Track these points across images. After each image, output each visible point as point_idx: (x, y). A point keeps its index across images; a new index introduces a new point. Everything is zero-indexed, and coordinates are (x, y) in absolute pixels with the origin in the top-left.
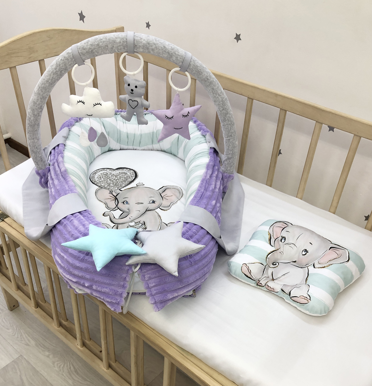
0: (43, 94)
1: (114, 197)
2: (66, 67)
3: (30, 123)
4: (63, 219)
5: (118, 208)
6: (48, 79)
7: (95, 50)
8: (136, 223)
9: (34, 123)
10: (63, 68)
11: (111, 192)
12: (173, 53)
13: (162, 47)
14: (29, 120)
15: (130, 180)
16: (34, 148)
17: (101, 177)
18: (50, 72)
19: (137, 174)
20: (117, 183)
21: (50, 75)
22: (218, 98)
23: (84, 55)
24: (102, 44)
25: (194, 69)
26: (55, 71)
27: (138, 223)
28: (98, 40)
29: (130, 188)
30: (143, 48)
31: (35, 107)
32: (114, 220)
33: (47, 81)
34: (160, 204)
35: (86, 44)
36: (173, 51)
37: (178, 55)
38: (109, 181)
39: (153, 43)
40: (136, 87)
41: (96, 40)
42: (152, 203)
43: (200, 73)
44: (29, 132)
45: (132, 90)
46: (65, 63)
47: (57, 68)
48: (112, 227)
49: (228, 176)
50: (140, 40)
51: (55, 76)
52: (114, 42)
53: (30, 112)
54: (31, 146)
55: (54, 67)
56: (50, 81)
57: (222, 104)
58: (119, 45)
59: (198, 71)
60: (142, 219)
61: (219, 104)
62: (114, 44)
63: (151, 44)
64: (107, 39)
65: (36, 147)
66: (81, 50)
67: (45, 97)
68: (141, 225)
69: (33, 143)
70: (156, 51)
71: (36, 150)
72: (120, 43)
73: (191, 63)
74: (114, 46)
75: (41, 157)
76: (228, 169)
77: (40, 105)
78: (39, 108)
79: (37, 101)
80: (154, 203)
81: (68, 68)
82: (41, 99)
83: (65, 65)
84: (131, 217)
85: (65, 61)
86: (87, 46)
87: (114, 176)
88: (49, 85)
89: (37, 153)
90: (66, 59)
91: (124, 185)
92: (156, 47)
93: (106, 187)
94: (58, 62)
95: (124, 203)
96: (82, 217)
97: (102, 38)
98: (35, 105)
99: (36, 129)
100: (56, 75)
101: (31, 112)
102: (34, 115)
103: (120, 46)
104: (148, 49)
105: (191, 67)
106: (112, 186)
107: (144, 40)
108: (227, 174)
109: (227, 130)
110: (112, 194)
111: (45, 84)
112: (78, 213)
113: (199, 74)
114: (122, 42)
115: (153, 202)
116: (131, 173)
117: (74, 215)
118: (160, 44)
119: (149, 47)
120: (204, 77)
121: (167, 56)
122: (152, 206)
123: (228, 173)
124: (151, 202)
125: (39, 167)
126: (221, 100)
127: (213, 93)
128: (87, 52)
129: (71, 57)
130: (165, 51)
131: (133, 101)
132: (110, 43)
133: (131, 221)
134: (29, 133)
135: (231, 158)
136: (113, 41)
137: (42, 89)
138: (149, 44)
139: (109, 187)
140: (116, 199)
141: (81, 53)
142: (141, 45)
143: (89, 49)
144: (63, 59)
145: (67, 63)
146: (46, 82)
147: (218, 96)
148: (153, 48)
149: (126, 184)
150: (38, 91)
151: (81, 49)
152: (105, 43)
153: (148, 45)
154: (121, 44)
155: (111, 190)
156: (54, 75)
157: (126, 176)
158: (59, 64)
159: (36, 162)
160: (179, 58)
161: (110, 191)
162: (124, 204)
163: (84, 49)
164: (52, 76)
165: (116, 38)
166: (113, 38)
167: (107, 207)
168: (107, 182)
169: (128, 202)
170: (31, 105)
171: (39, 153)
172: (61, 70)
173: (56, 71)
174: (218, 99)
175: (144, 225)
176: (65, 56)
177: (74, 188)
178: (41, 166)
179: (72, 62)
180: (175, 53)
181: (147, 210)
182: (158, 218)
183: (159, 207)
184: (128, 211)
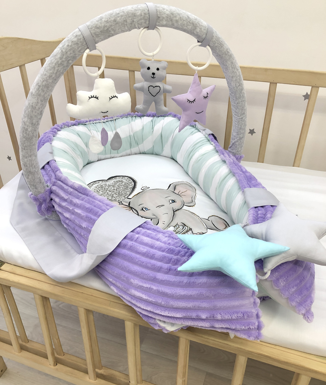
0: (44, 95)
1: (128, 207)
2: (75, 54)
3: (27, 136)
4: (123, 240)
6: (51, 73)
7: (111, 28)
8: (175, 226)
9: (32, 135)
10: (71, 57)
11: (121, 203)
12: (197, 24)
13: (186, 17)
14: (25, 132)
15: (131, 186)
16: (31, 168)
17: (98, 191)
18: (54, 65)
19: (133, 180)
20: (119, 192)
21: (54, 68)
22: (236, 72)
23: (97, 36)
24: (120, 19)
25: (216, 41)
26: (61, 61)
27: (177, 226)
28: (114, 14)
29: (136, 194)
30: (166, 21)
31: (34, 113)
33: (50, 77)
34: (182, 202)
35: (100, 22)
36: (197, 22)
37: (201, 26)
38: (110, 193)
39: (177, 13)
40: (158, 69)
41: (112, 15)
42: (173, 202)
43: (222, 45)
44: (26, 148)
45: (153, 74)
46: (74, 49)
47: (63, 57)
49: (239, 157)
50: (162, 11)
51: (60, 68)
52: (134, 15)
53: (27, 121)
54: (28, 166)
55: (59, 56)
56: (53, 76)
57: (239, 79)
58: (139, 18)
59: (219, 44)
60: (178, 221)
61: (236, 80)
62: (135, 17)
63: (174, 15)
64: (125, 12)
65: (33, 166)
66: (94, 30)
67: (46, 98)
69: (30, 161)
70: (180, 22)
71: (35, 169)
72: (141, 15)
73: (214, 34)
74: (135, 20)
75: (39, 178)
76: (239, 150)
77: (40, 110)
78: (38, 113)
79: (36, 105)
80: (174, 202)
81: (77, 55)
82: (42, 101)
83: (74, 52)
84: (164, 222)
85: (73, 46)
86: (101, 23)
87: (111, 187)
88: (52, 82)
89: (35, 173)
90: (74, 44)
91: (128, 193)
92: (180, 18)
93: (110, 199)
94: (64, 49)
95: (142, 209)
97: (118, 12)
98: (34, 111)
99: (33, 143)
100: (62, 67)
101: (29, 120)
102: (32, 124)
103: (141, 19)
104: (171, 20)
105: (214, 40)
106: (117, 197)
107: (167, 10)
108: (238, 156)
109: (241, 107)
110: (122, 204)
111: (47, 81)
113: (221, 47)
114: (143, 14)
116: (126, 180)
118: (183, 13)
119: (173, 18)
120: (225, 50)
121: (191, 28)
123: (238, 154)
124: (171, 202)
125: (37, 191)
126: (238, 75)
127: (232, 68)
128: (101, 31)
129: (82, 40)
130: (190, 22)
131: (154, 87)
132: (129, 17)
134: (24, 149)
135: (242, 137)
136: (132, 14)
137: (43, 87)
138: (172, 14)
139: (114, 199)
140: (132, 208)
141: (95, 33)
142: (164, 16)
143: (104, 28)
144: (70, 44)
145: (77, 48)
146: (48, 78)
147: (236, 70)
148: (177, 19)
149: (130, 191)
150: (37, 92)
151: (94, 28)
152: (123, 17)
153: (172, 16)
154: (142, 17)
155: (118, 200)
156: (59, 66)
157: (124, 184)
158: (65, 51)
159: (33, 185)
160: (203, 30)
161: (119, 202)
162: (144, 211)
163: (98, 28)
164: (56, 69)
165: (136, 10)
166: (132, 11)
168: (108, 194)
169: (146, 208)
170: (28, 112)
171: (37, 174)
172: (69, 59)
173: (63, 61)
174: (236, 74)
175: (186, 227)
176: (73, 40)
178: (40, 189)
179: (83, 47)
180: (199, 24)
181: (174, 211)
182: (193, 215)
183: (184, 205)
184: (154, 217)
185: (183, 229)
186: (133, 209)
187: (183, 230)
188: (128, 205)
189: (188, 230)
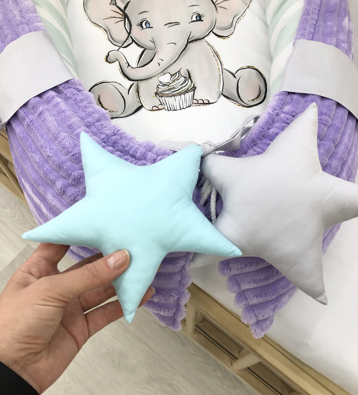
1: (121, 13)
4: (21, 108)
5: (133, 41)
8: (173, 75)
11: (114, 1)
27: (178, 75)
32: (128, 71)
34: (212, 23)
42: (197, 21)
48: (128, 88)
60: (183, 65)
68: (182, 79)
80: (200, 20)
84: (160, 62)
95: (141, 25)
96: (63, 105)
110: (116, 4)
112: (51, 92)
115: (198, 18)
117: (45, 97)
122: (198, 29)
124: (194, 19)
133: (163, 72)
140: (126, 16)
162: (142, 27)
167: (112, 40)
169: (149, 24)
175: (190, 81)
177: (35, 15)
181: (189, 41)
182: (214, 59)
183: (211, 31)
184: (152, 45)
185: (182, 84)
186: (126, 19)
187: (182, 88)
188: (123, 9)
189: (189, 89)
